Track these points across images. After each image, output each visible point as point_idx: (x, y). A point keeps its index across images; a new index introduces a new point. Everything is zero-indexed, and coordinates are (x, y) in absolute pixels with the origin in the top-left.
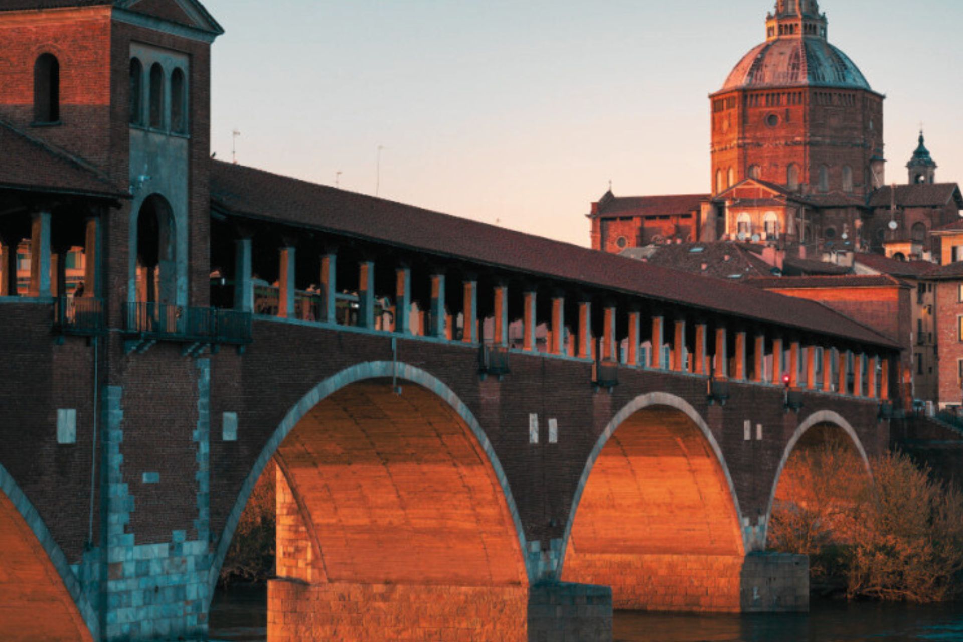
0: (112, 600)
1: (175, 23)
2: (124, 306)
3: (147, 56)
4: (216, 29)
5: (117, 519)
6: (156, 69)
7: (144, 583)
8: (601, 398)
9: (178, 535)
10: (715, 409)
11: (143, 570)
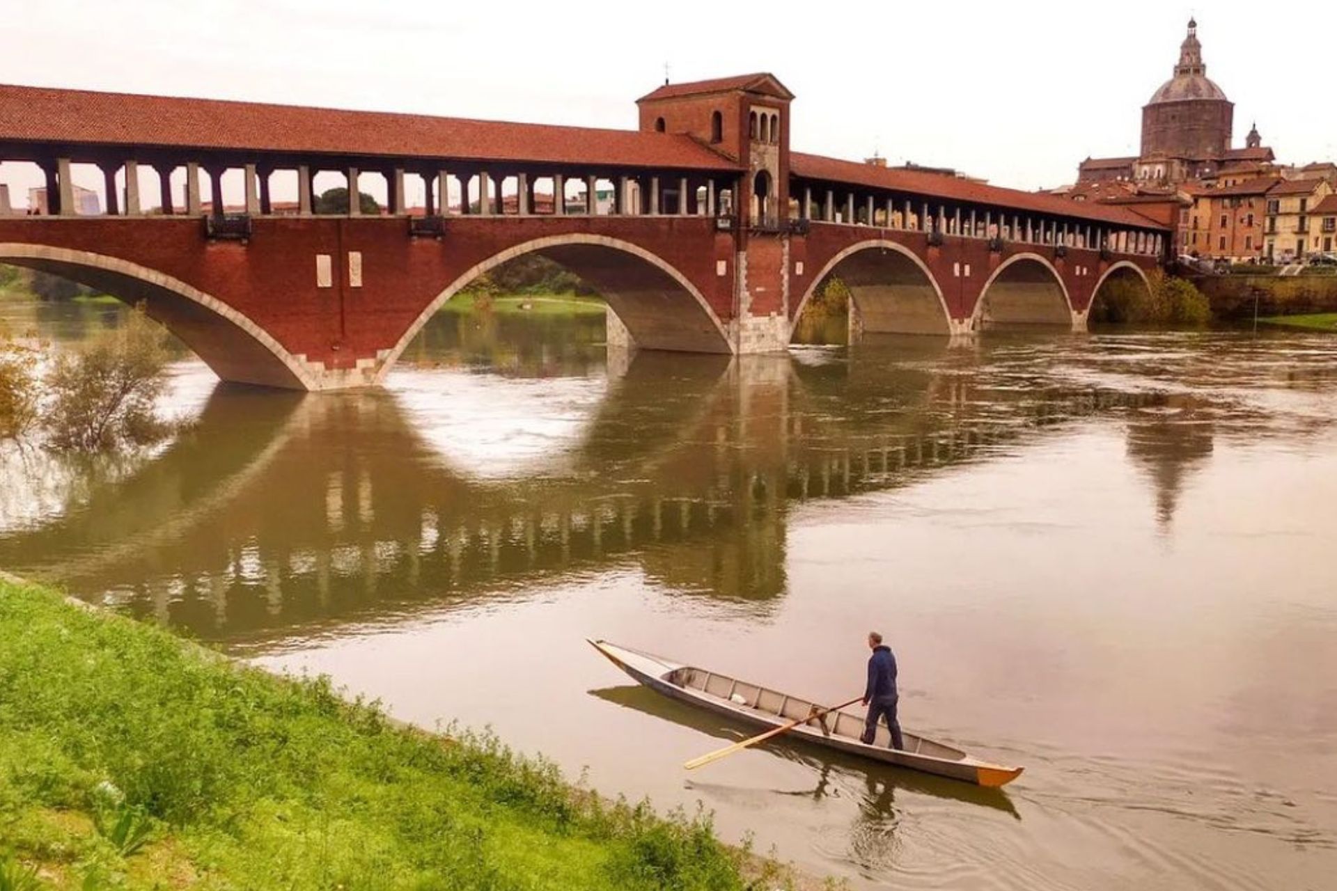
0: (742, 340)
1: (772, 95)
2: (748, 216)
3: (759, 111)
4: (791, 97)
5: (744, 307)
6: (764, 116)
7: (757, 332)
8: (995, 256)
9: (773, 314)
10: (1059, 261)
11: (756, 328)
